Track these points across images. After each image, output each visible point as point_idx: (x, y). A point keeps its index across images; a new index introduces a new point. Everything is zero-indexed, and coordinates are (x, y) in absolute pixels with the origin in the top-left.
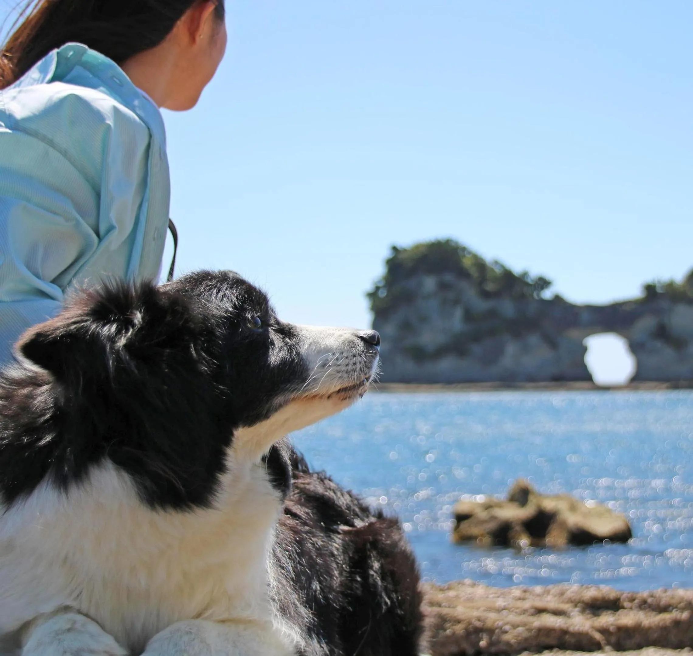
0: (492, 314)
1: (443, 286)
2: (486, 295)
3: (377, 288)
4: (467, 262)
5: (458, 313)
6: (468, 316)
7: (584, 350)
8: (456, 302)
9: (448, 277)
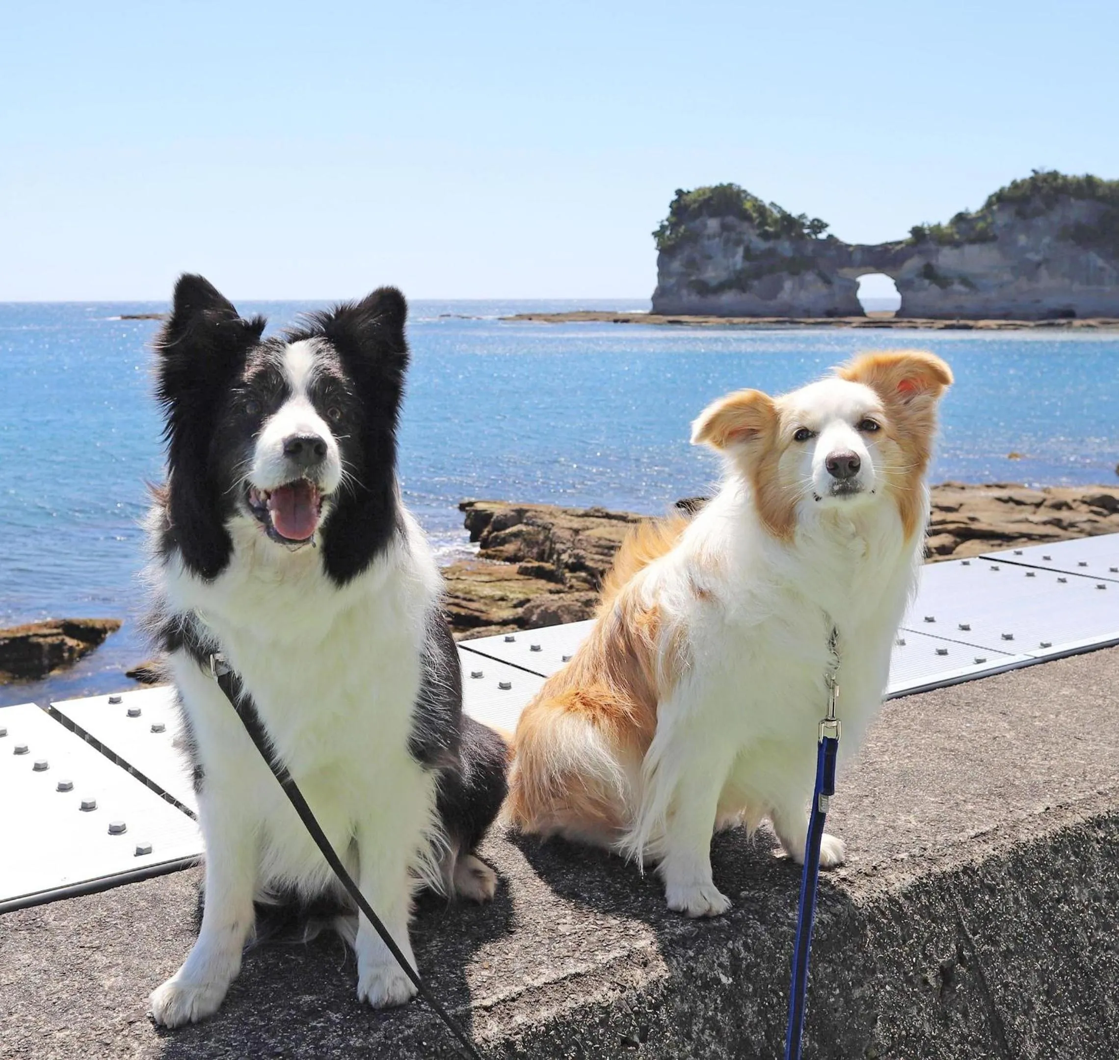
0: (771, 252)
1: (725, 227)
2: (766, 236)
3: (663, 227)
4: (748, 205)
5: (740, 251)
6: (748, 255)
7: (857, 286)
8: (738, 243)
9: (730, 219)
